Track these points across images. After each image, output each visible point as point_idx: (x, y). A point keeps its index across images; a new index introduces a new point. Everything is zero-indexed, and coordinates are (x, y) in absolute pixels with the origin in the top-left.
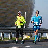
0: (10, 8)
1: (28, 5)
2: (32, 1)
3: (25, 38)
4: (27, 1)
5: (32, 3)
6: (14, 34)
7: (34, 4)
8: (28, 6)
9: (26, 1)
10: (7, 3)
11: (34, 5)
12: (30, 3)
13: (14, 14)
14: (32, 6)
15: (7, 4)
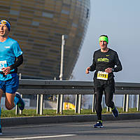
0: (18, 24)
1: (69, 15)
2: (81, 2)
3: (61, 111)
4: (69, 3)
5: (81, 9)
6: (29, 100)
7: (88, 10)
8: (71, 18)
9: (63, 4)
10: (9, 8)
11: (88, 14)
12: (76, 7)
13: (29, 40)
14: (83, 16)
15: (9, 12)
